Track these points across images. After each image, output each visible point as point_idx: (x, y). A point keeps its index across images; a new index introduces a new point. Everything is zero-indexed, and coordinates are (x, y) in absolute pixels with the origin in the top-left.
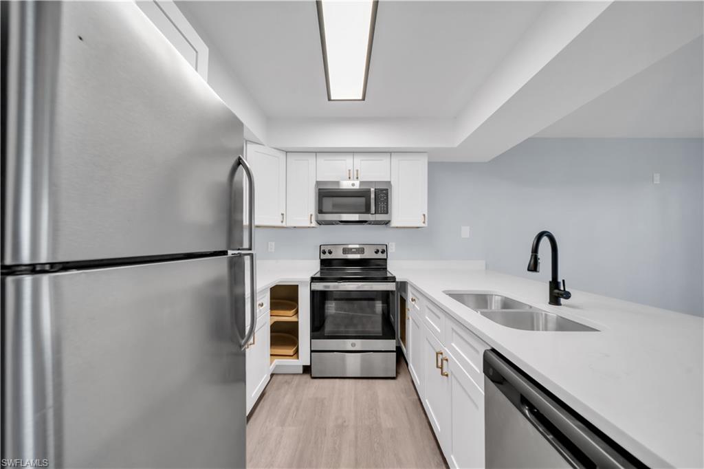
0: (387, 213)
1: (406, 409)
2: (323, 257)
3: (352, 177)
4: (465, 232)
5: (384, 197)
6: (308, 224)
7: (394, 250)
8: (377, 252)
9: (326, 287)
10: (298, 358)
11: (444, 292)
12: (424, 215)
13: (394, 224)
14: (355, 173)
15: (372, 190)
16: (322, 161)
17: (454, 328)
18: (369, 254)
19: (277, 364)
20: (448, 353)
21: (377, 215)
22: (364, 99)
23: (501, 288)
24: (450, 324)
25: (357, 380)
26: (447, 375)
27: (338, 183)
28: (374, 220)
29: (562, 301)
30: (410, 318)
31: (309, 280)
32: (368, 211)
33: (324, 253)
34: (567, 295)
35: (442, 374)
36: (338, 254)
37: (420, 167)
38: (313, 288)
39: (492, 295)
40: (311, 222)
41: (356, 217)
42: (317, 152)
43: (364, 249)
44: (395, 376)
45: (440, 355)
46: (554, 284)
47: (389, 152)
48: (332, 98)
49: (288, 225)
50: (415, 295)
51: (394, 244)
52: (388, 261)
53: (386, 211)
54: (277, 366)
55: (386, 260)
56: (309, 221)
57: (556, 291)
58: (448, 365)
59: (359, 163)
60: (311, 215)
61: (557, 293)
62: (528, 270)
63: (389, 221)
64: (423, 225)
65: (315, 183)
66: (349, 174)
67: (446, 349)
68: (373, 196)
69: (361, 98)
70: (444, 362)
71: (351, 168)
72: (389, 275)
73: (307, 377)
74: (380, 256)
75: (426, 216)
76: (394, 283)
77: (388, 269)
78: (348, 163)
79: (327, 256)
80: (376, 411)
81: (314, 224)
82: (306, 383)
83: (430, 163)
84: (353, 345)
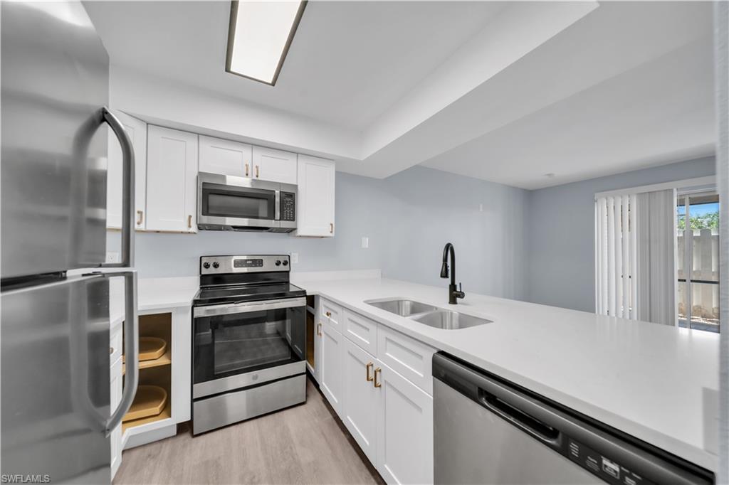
0: (294, 220)
1: (323, 433)
2: (205, 271)
3: (250, 174)
4: (366, 242)
5: (290, 201)
6: (185, 229)
7: (297, 262)
8: (278, 264)
9: (208, 311)
10: (170, 416)
11: (365, 302)
12: (332, 225)
13: (300, 232)
14: (255, 169)
15: (277, 192)
16: (207, 146)
17: (388, 337)
18: (268, 266)
19: (131, 434)
20: (379, 363)
21: (281, 221)
22: (273, 84)
23: (411, 294)
24: (383, 334)
25: (259, 420)
26: (380, 386)
27: (223, 177)
28: (279, 227)
29: (458, 300)
30: (323, 334)
31: (190, 304)
32: (271, 216)
33: (207, 266)
34: (461, 295)
35: (375, 386)
36: (228, 267)
37: (328, 174)
38: (196, 315)
39: (402, 301)
40: (190, 226)
41: (244, 222)
42: (200, 134)
43: (262, 260)
44: (304, 400)
45: (370, 367)
46: (453, 287)
47: (297, 153)
48: (232, 69)
49: (149, 228)
50: (329, 309)
51: (297, 254)
52: (290, 273)
53: (293, 218)
54: (130, 437)
55: (288, 272)
56: (187, 223)
57: (455, 292)
58: (381, 375)
59: (259, 158)
60: (190, 217)
61: (455, 295)
62: (442, 276)
63: (295, 229)
64: (331, 235)
65: (196, 174)
66: (247, 170)
67: (378, 359)
68: (277, 199)
69: (270, 82)
70: (378, 373)
71: (249, 163)
72: (292, 289)
73: (186, 437)
74: (282, 268)
75: (334, 226)
76: (305, 298)
77: (291, 282)
78: (244, 156)
79: (212, 271)
80: (291, 448)
81: (194, 228)
82: (184, 446)
83: (337, 173)
84: (255, 378)
